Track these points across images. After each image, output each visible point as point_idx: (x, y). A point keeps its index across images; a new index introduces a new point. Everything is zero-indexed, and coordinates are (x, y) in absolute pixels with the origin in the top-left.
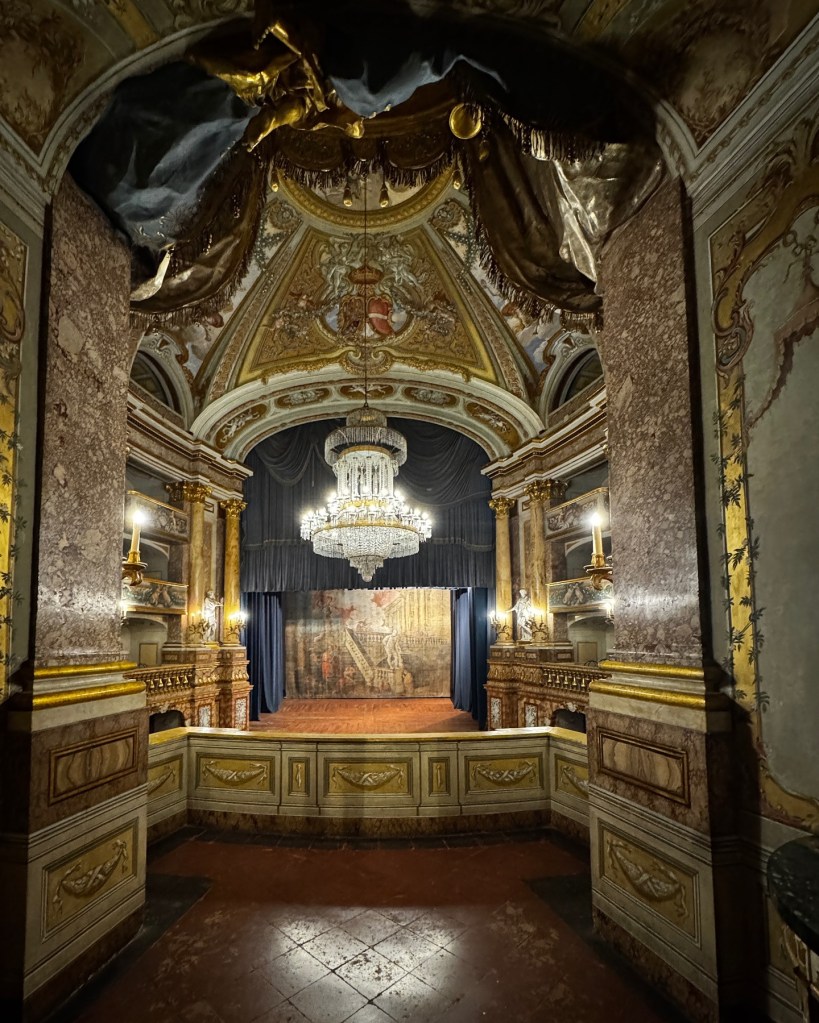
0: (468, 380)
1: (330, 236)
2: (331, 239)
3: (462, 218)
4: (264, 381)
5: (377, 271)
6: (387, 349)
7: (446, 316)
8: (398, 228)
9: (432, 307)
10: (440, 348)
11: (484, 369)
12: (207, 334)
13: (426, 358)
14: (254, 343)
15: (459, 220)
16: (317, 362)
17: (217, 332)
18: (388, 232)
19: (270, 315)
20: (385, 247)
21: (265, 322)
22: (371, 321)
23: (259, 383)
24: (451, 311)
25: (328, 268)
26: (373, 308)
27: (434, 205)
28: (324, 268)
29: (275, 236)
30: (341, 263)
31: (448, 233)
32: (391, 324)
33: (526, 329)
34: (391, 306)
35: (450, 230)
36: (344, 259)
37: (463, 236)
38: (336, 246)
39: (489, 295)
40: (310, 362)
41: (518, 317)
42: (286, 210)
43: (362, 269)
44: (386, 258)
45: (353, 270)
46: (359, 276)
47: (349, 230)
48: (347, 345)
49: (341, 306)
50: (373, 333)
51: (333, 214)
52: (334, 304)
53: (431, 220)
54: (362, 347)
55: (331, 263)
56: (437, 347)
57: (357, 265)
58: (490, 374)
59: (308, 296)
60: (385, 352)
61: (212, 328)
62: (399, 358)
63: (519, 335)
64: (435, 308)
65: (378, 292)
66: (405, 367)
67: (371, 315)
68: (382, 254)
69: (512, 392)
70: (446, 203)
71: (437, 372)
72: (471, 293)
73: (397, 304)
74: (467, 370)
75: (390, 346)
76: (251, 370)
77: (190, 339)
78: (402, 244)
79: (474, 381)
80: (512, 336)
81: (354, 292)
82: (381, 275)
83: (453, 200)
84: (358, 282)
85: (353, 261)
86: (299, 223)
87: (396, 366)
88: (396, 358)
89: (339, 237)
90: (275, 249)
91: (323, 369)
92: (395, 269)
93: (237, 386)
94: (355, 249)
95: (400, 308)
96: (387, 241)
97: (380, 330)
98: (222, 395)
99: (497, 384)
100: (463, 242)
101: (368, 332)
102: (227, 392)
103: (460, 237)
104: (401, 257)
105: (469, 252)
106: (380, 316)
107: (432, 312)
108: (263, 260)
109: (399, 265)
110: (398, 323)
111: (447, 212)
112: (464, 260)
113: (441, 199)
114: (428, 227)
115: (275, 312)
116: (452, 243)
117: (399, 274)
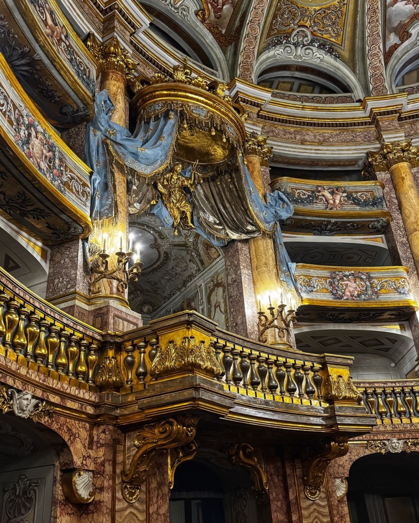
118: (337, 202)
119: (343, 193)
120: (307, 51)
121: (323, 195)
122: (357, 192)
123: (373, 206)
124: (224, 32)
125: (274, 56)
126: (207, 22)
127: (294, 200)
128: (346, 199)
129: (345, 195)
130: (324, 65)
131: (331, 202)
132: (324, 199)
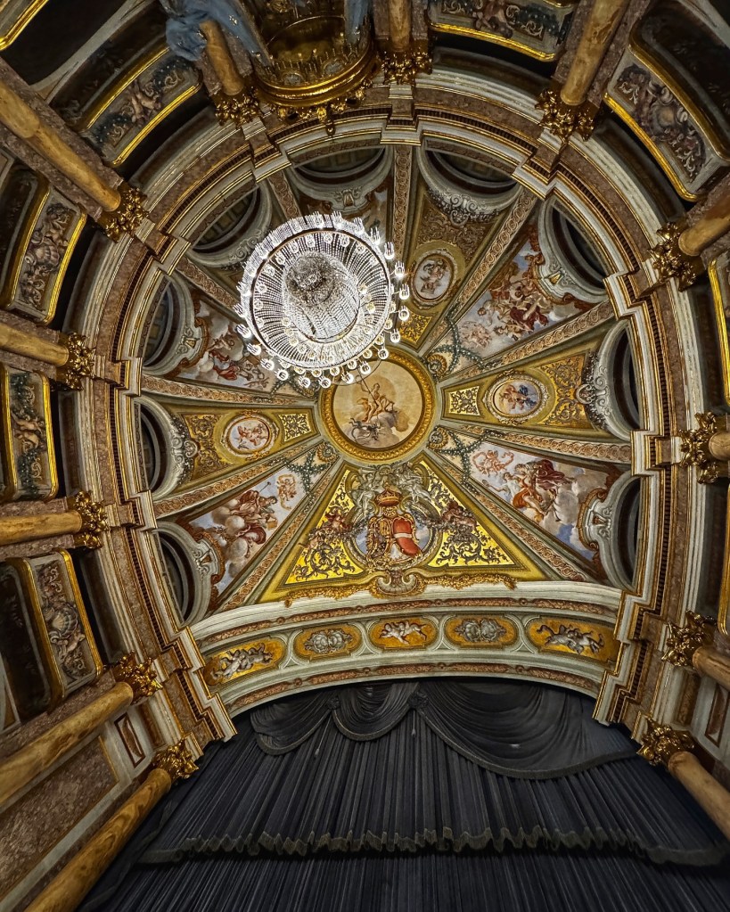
0: (513, 587)
1: (359, 468)
2: (359, 471)
3: (449, 437)
4: (288, 604)
5: (397, 494)
6: (416, 570)
7: (465, 523)
8: (407, 456)
9: (449, 517)
10: (471, 558)
11: (526, 569)
12: (248, 551)
13: (459, 573)
14: (287, 560)
15: (447, 439)
16: (347, 587)
17: (258, 547)
18: (401, 461)
19: (307, 535)
20: (400, 473)
21: (301, 541)
22: (397, 542)
23: (281, 604)
24: (468, 516)
25: (358, 493)
26: (398, 528)
27: (427, 434)
28: (355, 493)
29: (320, 466)
30: (368, 490)
31: (443, 451)
32: (416, 542)
33: (545, 517)
34: (413, 523)
35: (444, 448)
36: (370, 486)
37: (455, 450)
38: (364, 476)
39: (496, 492)
40: (339, 587)
41: (531, 507)
42: (329, 448)
43: (384, 494)
44: (402, 482)
45: (377, 493)
46: (382, 499)
47: (372, 463)
48: (377, 570)
49: (369, 528)
50: (400, 554)
51: (360, 452)
52: (363, 526)
53: (428, 446)
54: (390, 571)
55: (360, 489)
56: (468, 559)
57: (380, 491)
58: (535, 572)
59: (341, 518)
60: (415, 574)
61: (255, 544)
62: (431, 578)
63: (543, 524)
64: (453, 517)
65: (400, 512)
66: (439, 588)
67: (397, 536)
68: (398, 479)
69: (569, 579)
70: (435, 430)
71: (475, 586)
72: (478, 494)
73: (418, 521)
74: (507, 576)
75: (419, 567)
76: (276, 590)
77: (232, 557)
78: (412, 469)
79: (520, 585)
80: (536, 526)
81: (380, 515)
82: (401, 496)
83: (439, 426)
84: (382, 505)
85: (377, 487)
86: (338, 458)
87: (429, 588)
88: (428, 579)
89: (366, 469)
90: (318, 476)
91: (352, 596)
92: (410, 490)
93: (257, 602)
94: (378, 478)
95: (421, 524)
96: (401, 468)
97: (407, 551)
98: (237, 607)
99: (548, 579)
100: (457, 454)
101: (396, 554)
102: (245, 605)
103: (452, 451)
104: (413, 478)
105: (463, 460)
106: (405, 535)
107: (451, 521)
108: (309, 484)
109: (413, 485)
110: (423, 540)
111: (438, 436)
112: (462, 468)
113: (431, 428)
114: (428, 451)
115: (312, 532)
116: (448, 457)
117: (415, 493)
118: (134, 102)
119: (137, 120)
120: (242, 254)
121: (151, 99)
122: (127, 132)
123: (100, 126)
124: (308, 206)
125: (260, 228)
126: (321, 205)
127: (174, 62)
128: (129, 114)
129: (134, 119)
130: (223, 255)
131: (139, 96)
132: (148, 94)
